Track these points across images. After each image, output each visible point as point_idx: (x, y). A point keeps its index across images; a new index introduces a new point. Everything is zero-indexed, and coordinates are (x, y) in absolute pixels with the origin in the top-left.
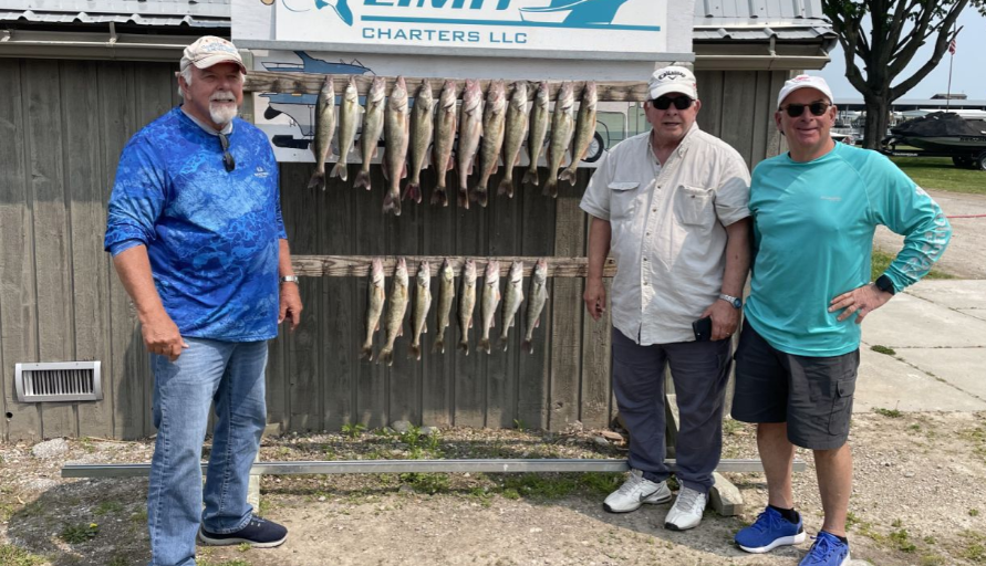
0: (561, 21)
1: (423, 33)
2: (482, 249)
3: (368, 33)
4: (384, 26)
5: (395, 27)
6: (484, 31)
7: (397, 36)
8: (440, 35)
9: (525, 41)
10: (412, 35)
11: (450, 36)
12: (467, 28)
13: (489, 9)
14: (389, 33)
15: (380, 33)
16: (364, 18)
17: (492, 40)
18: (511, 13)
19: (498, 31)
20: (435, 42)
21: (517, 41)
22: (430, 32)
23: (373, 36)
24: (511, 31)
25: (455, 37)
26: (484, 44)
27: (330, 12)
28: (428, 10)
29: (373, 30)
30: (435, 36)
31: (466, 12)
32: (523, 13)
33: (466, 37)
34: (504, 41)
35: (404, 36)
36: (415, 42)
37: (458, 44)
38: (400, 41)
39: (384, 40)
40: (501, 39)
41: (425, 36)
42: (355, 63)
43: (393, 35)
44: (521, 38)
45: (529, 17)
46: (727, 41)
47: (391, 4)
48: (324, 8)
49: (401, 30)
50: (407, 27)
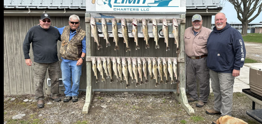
0: (157, 6)
1: (127, 9)
2: (143, 55)
3: (115, 9)
4: (118, 8)
5: (121, 8)
6: (140, 8)
7: (121, 10)
8: (130, 10)
9: (149, 10)
10: (124, 10)
11: (132, 10)
12: (136, 8)
13: (141, 4)
14: (119, 9)
15: (117, 9)
16: (114, 6)
17: (141, 10)
18: (146, 4)
19: (143, 8)
20: (129, 11)
21: (147, 10)
22: (128, 9)
23: (116, 10)
24: (146, 8)
25: (133, 10)
26: (140, 11)
27: (107, 5)
28: (128, 4)
29: (116, 9)
30: (129, 10)
31: (136, 4)
32: (148, 4)
33: (136, 10)
34: (144, 10)
35: (122, 10)
36: (125, 11)
37: (134, 11)
38: (122, 11)
39: (118, 11)
40: (143, 10)
41: (127, 10)
42: (112, 16)
43: (120, 10)
44: (148, 10)
45: (149, 5)
46: (196, 9)
47: (120, 3)
48: (106, 4)
49: (122, 9)
50: (123, 8)
